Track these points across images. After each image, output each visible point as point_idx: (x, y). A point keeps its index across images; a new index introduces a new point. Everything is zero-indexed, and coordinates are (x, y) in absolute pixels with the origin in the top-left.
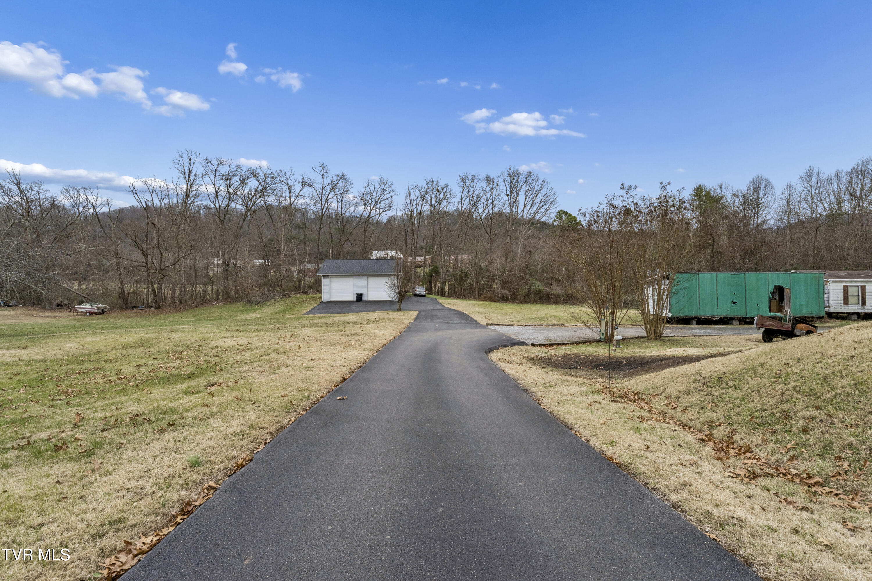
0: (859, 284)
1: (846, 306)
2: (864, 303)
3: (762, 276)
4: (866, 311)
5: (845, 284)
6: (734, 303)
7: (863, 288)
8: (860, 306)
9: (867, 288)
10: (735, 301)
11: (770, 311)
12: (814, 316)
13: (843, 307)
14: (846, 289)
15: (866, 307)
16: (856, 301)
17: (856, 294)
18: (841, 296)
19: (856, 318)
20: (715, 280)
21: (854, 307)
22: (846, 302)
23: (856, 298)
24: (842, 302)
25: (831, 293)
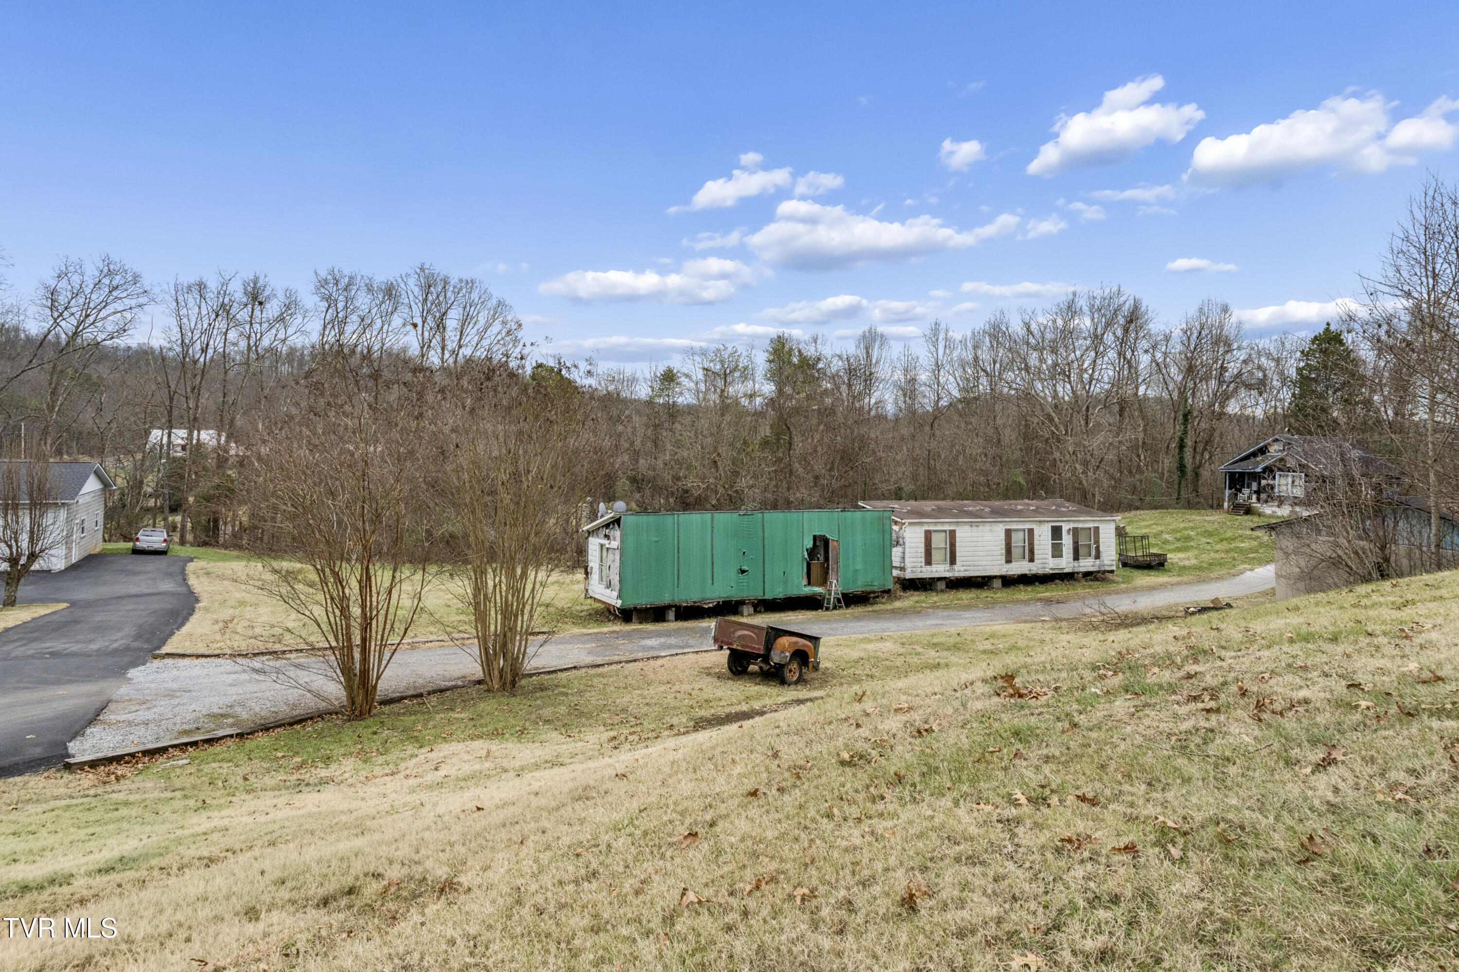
0: (947, 528)
1: (928, 567)
2: (953, 561)
3: (793, 516)
4: (957, 574)
5: (927, 528)
6: (743, 572)
7: (953, 534)
8: (948, 567)
9: (957, 534)
10: (745, 568)
11: (809, 584)
12: (875, 589)
13: (924, 569)
14: (928, 535)
15: (956, 567)
16: (943, 557)
17: (943, 545)
18: (922, 550)
19: (944, 587)
20: (709, 527)
21: (939, 570)
22: (928, 562)
23: (943, 551)
24: (923, 560)
25: (907, 545)
